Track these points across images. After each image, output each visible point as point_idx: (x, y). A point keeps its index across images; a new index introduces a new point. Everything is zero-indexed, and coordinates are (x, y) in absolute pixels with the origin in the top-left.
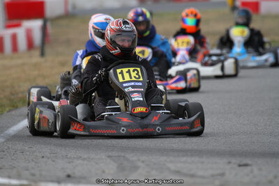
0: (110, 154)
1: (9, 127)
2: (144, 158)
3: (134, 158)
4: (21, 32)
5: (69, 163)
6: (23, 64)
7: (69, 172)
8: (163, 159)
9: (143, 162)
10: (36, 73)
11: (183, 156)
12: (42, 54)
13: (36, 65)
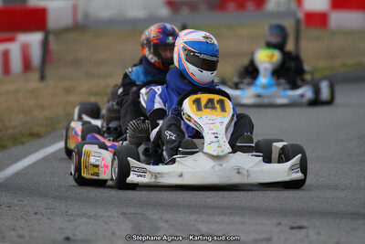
0: (124, 210)
2: (167, 216)
3: (156, 217)
4: (14, 49)
5: (70, 221)
7: (69, 234)
8: (193, 217)
9: (166, 221)
11: (219, 214)
12: (42, 78)
13: (33, 92)
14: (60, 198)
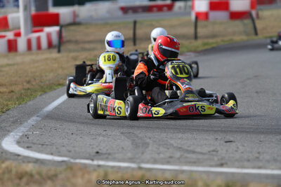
1: (43, 108)
2: (149, 134)
3: (142, 135)
4: (43, 35)
6: (47, 59)
8: (164, 135)
9: (150, 138)
10: (56, 65)
12: (59, 51)
13: (55, 59)
14: (83, 123)
